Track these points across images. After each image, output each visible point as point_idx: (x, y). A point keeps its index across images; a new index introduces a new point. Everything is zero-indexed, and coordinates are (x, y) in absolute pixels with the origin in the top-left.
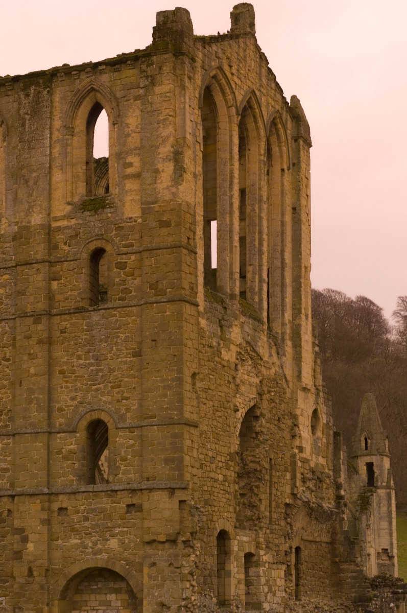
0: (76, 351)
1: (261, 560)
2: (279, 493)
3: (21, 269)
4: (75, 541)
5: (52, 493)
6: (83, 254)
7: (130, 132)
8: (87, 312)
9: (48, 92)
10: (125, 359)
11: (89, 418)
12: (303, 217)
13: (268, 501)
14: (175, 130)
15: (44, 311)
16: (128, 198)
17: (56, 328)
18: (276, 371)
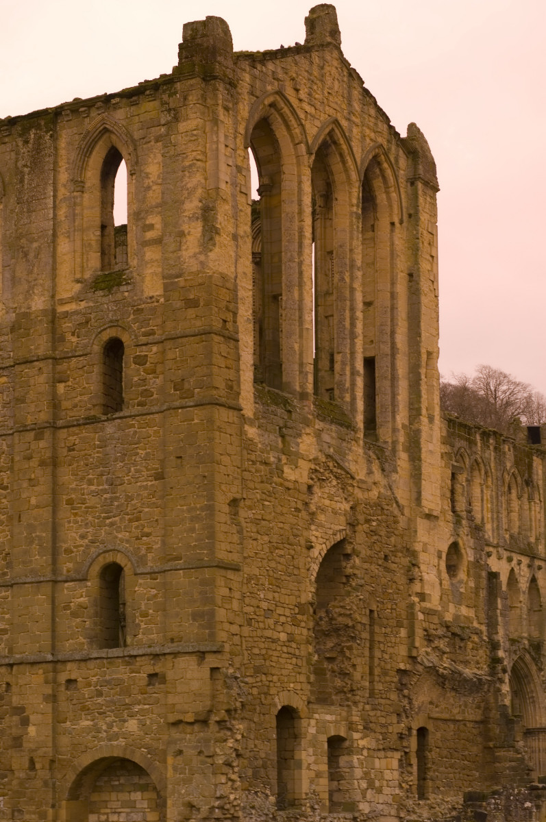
0: (86, 474)
1: (355, 745)
2: (386, 656)
3: (20, 369)
4: (87, 723)
5: (58, 661)
6: (94, 346)
7: (151, 184)
8: (99, 422)
9: (51, 136)
10: (145, 483)
11: (102, 561)
12: (424, 285)
13: (368, 667)
14: (206, 179)
15: (46, 422)
16: (149, 271)
17: (63, 445)
18: (379, 493)
